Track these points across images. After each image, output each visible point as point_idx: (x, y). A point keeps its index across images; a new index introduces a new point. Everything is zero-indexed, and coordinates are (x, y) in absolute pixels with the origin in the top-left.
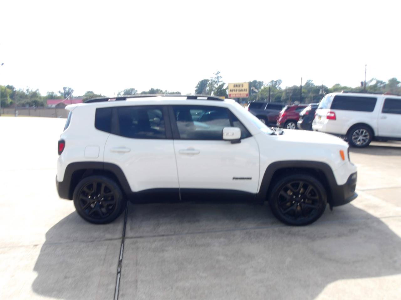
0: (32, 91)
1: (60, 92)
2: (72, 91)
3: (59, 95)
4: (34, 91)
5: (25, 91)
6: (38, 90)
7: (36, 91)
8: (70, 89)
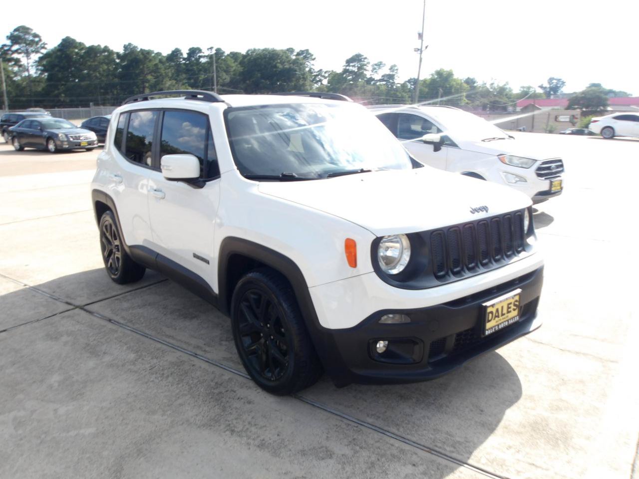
0: (498, 85)
1: (541, 87)
2: (563, 83)
3: (540, 91)
4: (501, 85)
5: (488, 86)
6: (507, 83)
7: (505, 85)
8: (559, 80)
